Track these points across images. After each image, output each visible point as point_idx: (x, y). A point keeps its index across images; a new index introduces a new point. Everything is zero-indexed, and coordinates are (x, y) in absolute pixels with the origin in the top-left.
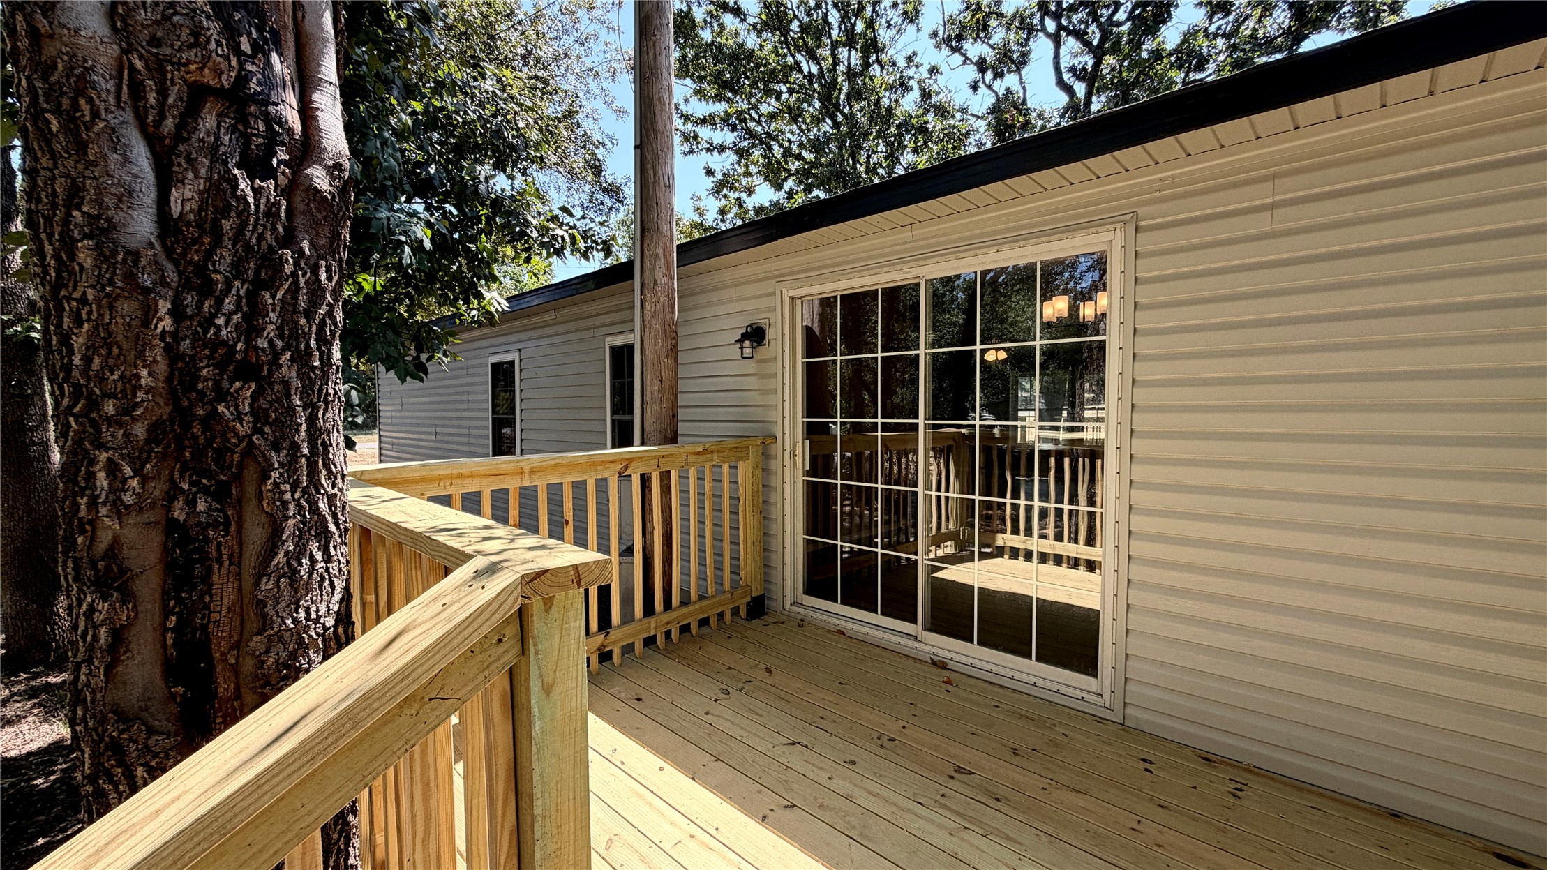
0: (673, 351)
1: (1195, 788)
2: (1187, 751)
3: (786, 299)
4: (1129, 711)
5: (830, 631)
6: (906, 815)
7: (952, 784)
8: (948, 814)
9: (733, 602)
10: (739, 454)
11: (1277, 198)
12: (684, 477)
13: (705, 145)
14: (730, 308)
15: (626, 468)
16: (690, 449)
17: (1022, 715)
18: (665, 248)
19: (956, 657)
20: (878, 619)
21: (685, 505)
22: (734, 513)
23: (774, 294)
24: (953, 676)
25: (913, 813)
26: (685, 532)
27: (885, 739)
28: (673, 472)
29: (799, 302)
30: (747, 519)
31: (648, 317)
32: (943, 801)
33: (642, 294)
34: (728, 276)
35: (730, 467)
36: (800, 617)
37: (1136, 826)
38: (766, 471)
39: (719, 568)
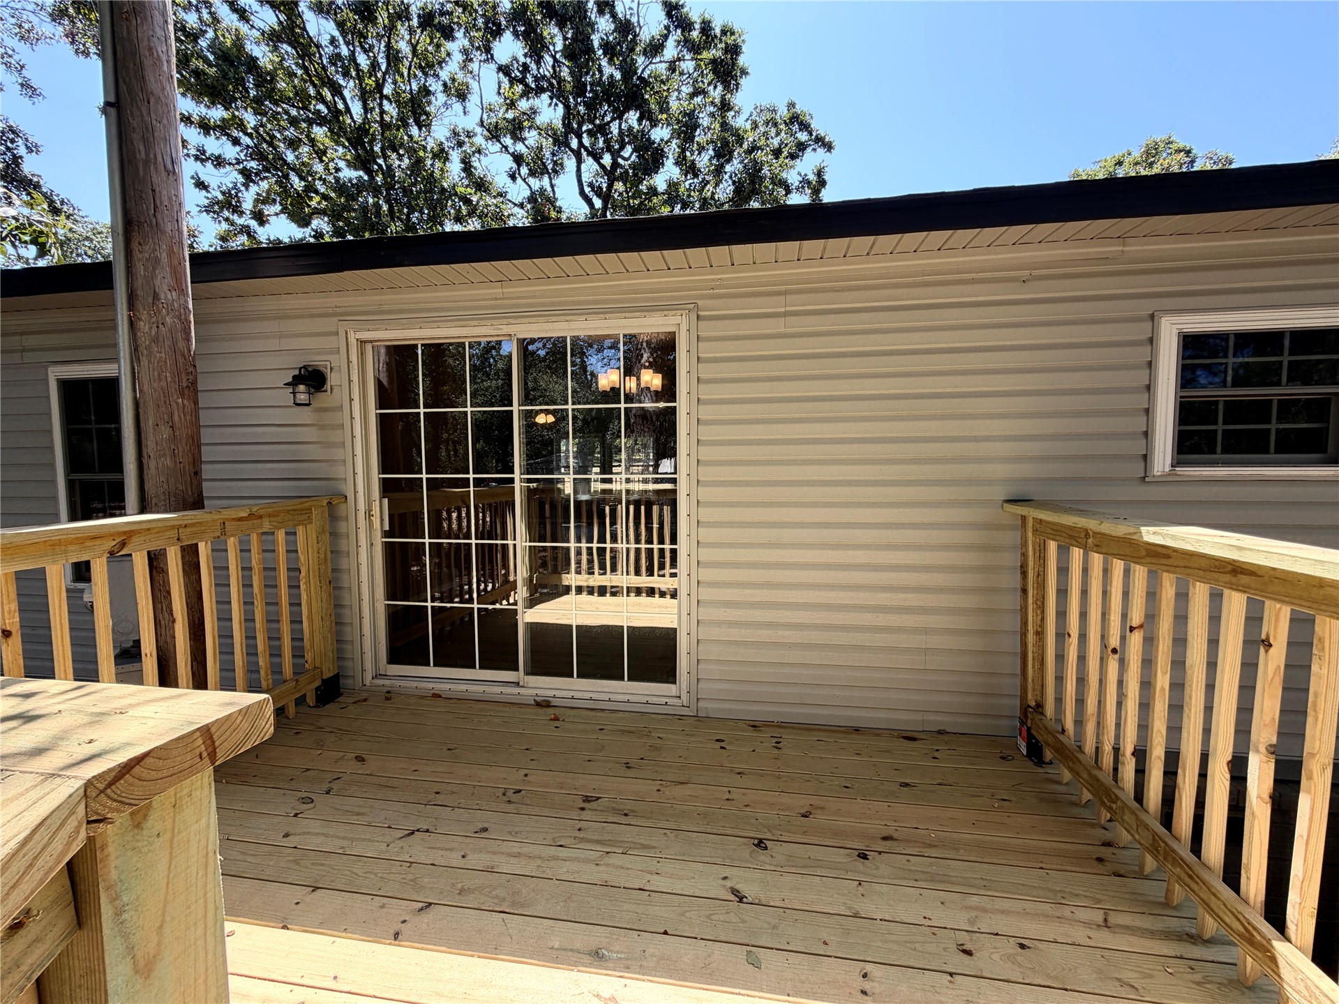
0: (191, 390)
1: (754, 751)
2: (741, 724)
3: (353, 341)
4: (700, 704)
5: (423, 697)
6: (552, 863)
7: (586, 815)
8: (588, 846)
9: (299, 691)
10: (301, 518)
11: (788, 309)
12: (219, 550)
13: (193, 152)
14: (273, 344)
15: (123, 544)
16: (227, 514)
17: (624, 731)
18: (171, 253)
19: (558, 693)
20: (478, 673)
21: (222, 584)
22: (294, 586)
23: (337, 334)
24: (557, 711)
25: (556, 858)
26: (224, 618)
27: (510, 793)
28: (202, 546)
29: (369, 347)
30: (310, 593)
31: (144, 341)
32: (581, 835)
33: (130, 310)
34: (269, 305)
35: (287, 533)
36: (386, 689)
37: (728, 796)
38: (334, 535)
39: (275, 653)
